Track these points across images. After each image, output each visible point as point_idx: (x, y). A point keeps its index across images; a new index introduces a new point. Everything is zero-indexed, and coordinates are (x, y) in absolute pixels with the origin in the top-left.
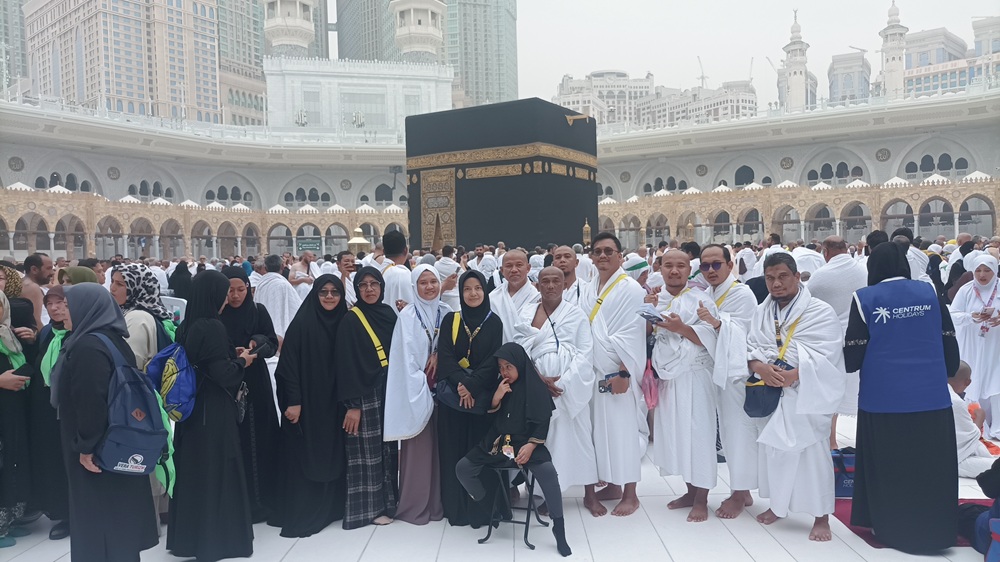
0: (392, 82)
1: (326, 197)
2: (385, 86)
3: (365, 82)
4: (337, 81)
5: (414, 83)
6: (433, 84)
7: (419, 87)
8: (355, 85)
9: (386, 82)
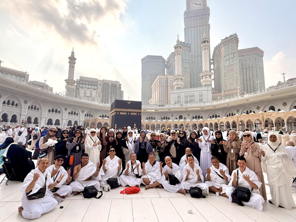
0: (196, 92)
1: (169, 118)
2: (195, 93)
3: (190, 93)
4: (184, 93)
5: (201, 92)
6: (206, 91)
7: (202, 92)
8: (188, 94)
9: (195, 92)
